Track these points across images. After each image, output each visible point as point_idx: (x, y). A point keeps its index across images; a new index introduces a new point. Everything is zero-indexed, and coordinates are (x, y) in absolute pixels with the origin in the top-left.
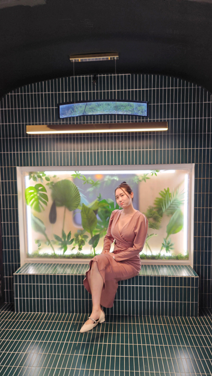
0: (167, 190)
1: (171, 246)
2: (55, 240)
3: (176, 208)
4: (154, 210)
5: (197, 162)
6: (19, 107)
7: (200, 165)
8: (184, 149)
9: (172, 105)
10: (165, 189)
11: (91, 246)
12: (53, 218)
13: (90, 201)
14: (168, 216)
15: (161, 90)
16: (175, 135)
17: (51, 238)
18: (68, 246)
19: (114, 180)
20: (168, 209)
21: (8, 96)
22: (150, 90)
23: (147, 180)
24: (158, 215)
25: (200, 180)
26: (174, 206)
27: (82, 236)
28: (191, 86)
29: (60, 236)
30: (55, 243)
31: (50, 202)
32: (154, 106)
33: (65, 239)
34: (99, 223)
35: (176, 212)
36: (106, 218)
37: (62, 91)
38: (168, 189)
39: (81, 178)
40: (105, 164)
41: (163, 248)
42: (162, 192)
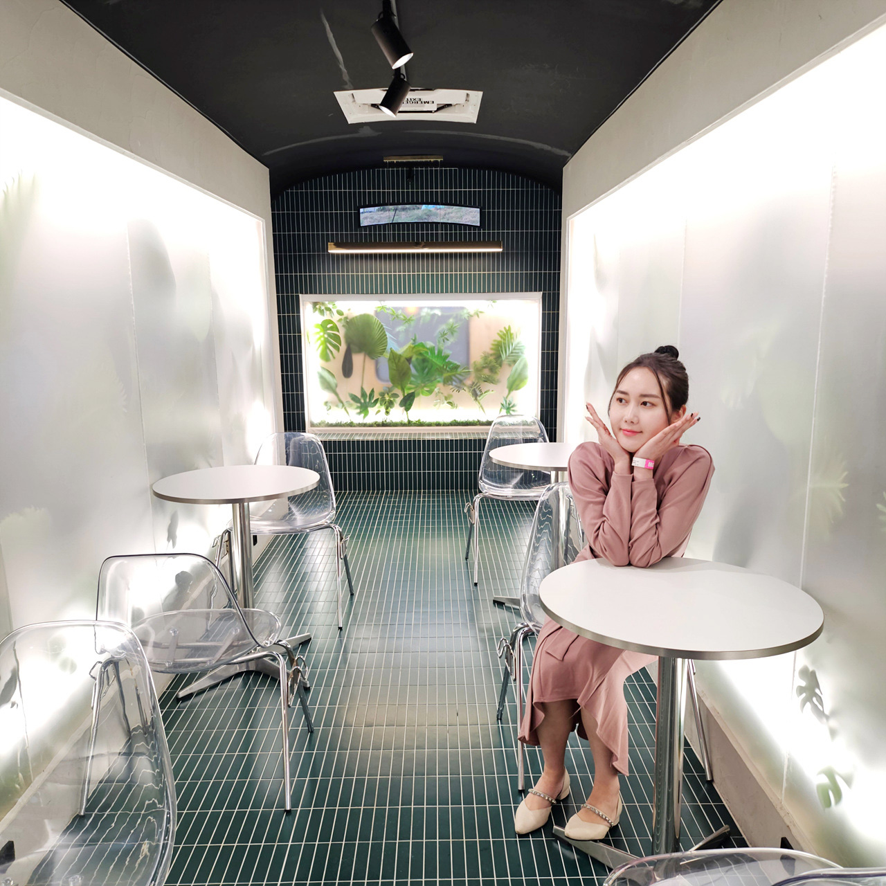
0: (507, 329)
1: (512, 407)
2: (352, 402)
3: (520, 354)
4: (492, 358)
5: (545, 290)
6: (302, 210)
7: (549, 294)
8: (529, 272)
9: (513, 212)
10: (505, 328)
11: (403, 408)
12: (347, 370)
13: (401, 345)
14: (510, 365)
15: (499, 192)
16: (517, 254)
17: (345, 398)
18: (369, 409)
19: (434, 315)
20: (509, 356)
21: (287, 193)
22: (484, 191)
23: (480, 315)
24: (495, 364)
25: (549, 314)
26: (517, 351)
27: (390, 394)
28: (537, 187)
29: (359, 395)
30: (351, 405)
31: (343, 347)
32: (489, 212)
33: (365, 400)
34: (414, 376)
35: (520, 359)
36: (423, 369)
37: (364, 188)
38: (509, 327)
39: (388, 311)
40: (423, 292)
41: (502, 410)
42: (501, 331)
